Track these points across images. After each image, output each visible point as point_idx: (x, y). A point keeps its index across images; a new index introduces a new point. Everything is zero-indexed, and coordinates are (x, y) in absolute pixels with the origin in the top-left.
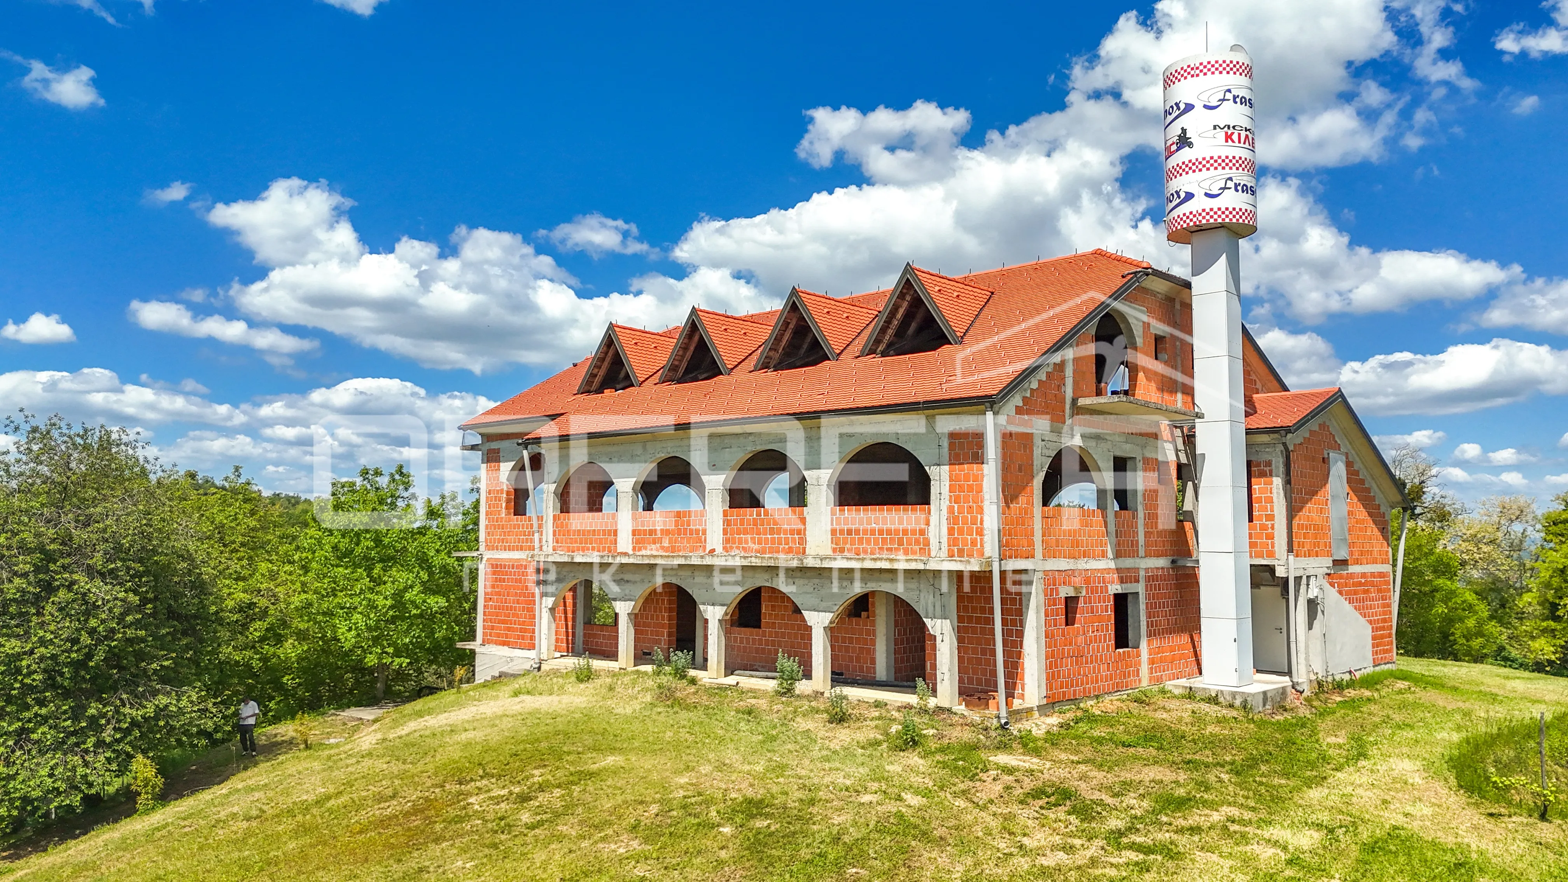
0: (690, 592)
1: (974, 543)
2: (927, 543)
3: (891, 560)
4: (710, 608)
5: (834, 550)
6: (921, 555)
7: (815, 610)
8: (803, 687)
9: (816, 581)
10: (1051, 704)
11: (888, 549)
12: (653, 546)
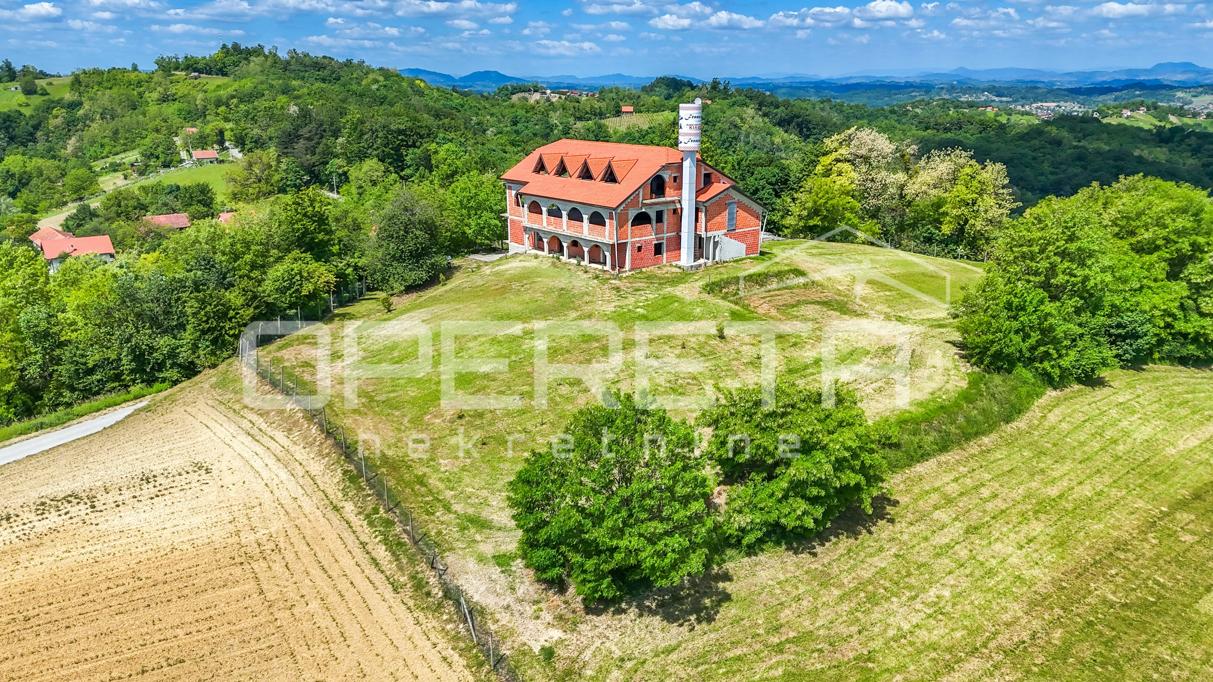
0: (560, 239)
4: (565, 243)
5: (589, 235)
7: (585, 247)
8: (582, 263)
9: (585, 241)
10: (632, 269)
11: (598, 236)
12: (551, 226)
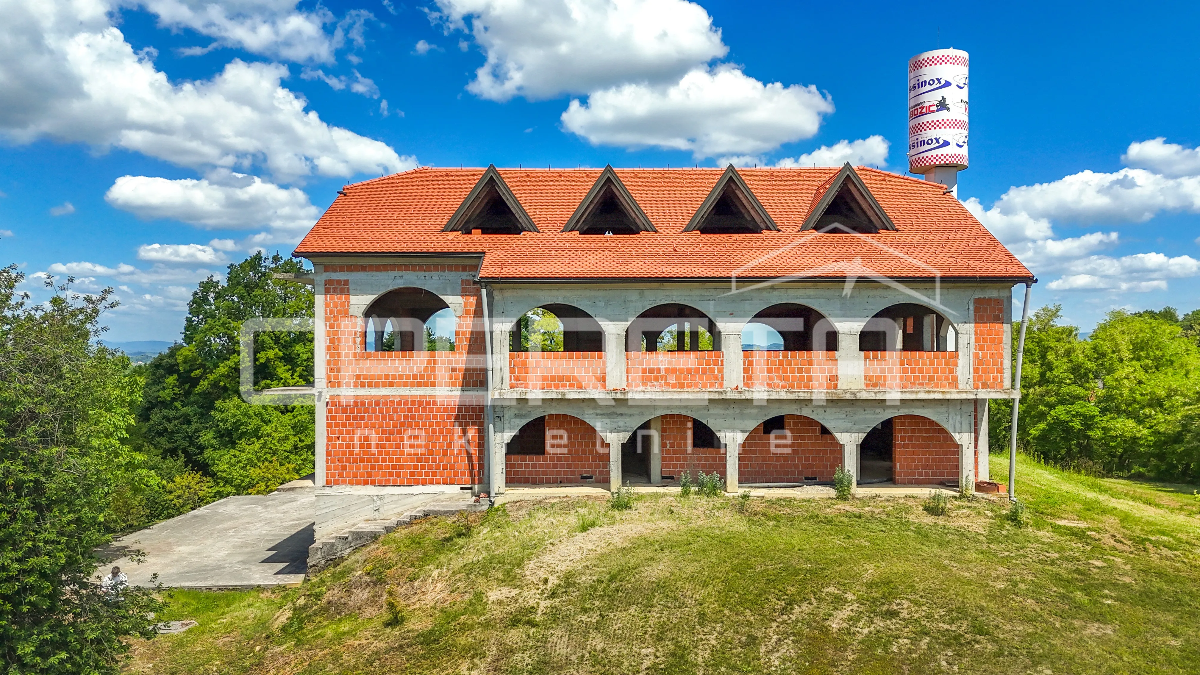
0: (704, 422)
1: (995, 379)
2: (955, 379)
3: (943, 392)
4: (729, 434)
5: (867, 385)
6: (950, 388)
7: (847, 432)
9: (849, 409)
11: (919, 384)
12: (656, 383)
